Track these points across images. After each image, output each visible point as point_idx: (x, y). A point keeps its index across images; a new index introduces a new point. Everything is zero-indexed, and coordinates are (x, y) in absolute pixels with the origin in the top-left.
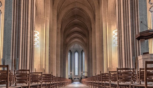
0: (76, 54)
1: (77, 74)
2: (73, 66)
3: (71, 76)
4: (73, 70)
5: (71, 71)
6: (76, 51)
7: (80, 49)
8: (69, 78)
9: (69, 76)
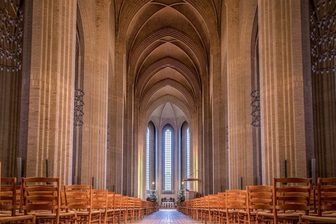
0: (168, 134)
1: (168, 187)
2: (158, 165)
3: (154, 192)
4: (158, 176)
5: (153, 178)
6: (168, 125)
7: (177, 119)
8: (148, 199)
9: (148, 192)
